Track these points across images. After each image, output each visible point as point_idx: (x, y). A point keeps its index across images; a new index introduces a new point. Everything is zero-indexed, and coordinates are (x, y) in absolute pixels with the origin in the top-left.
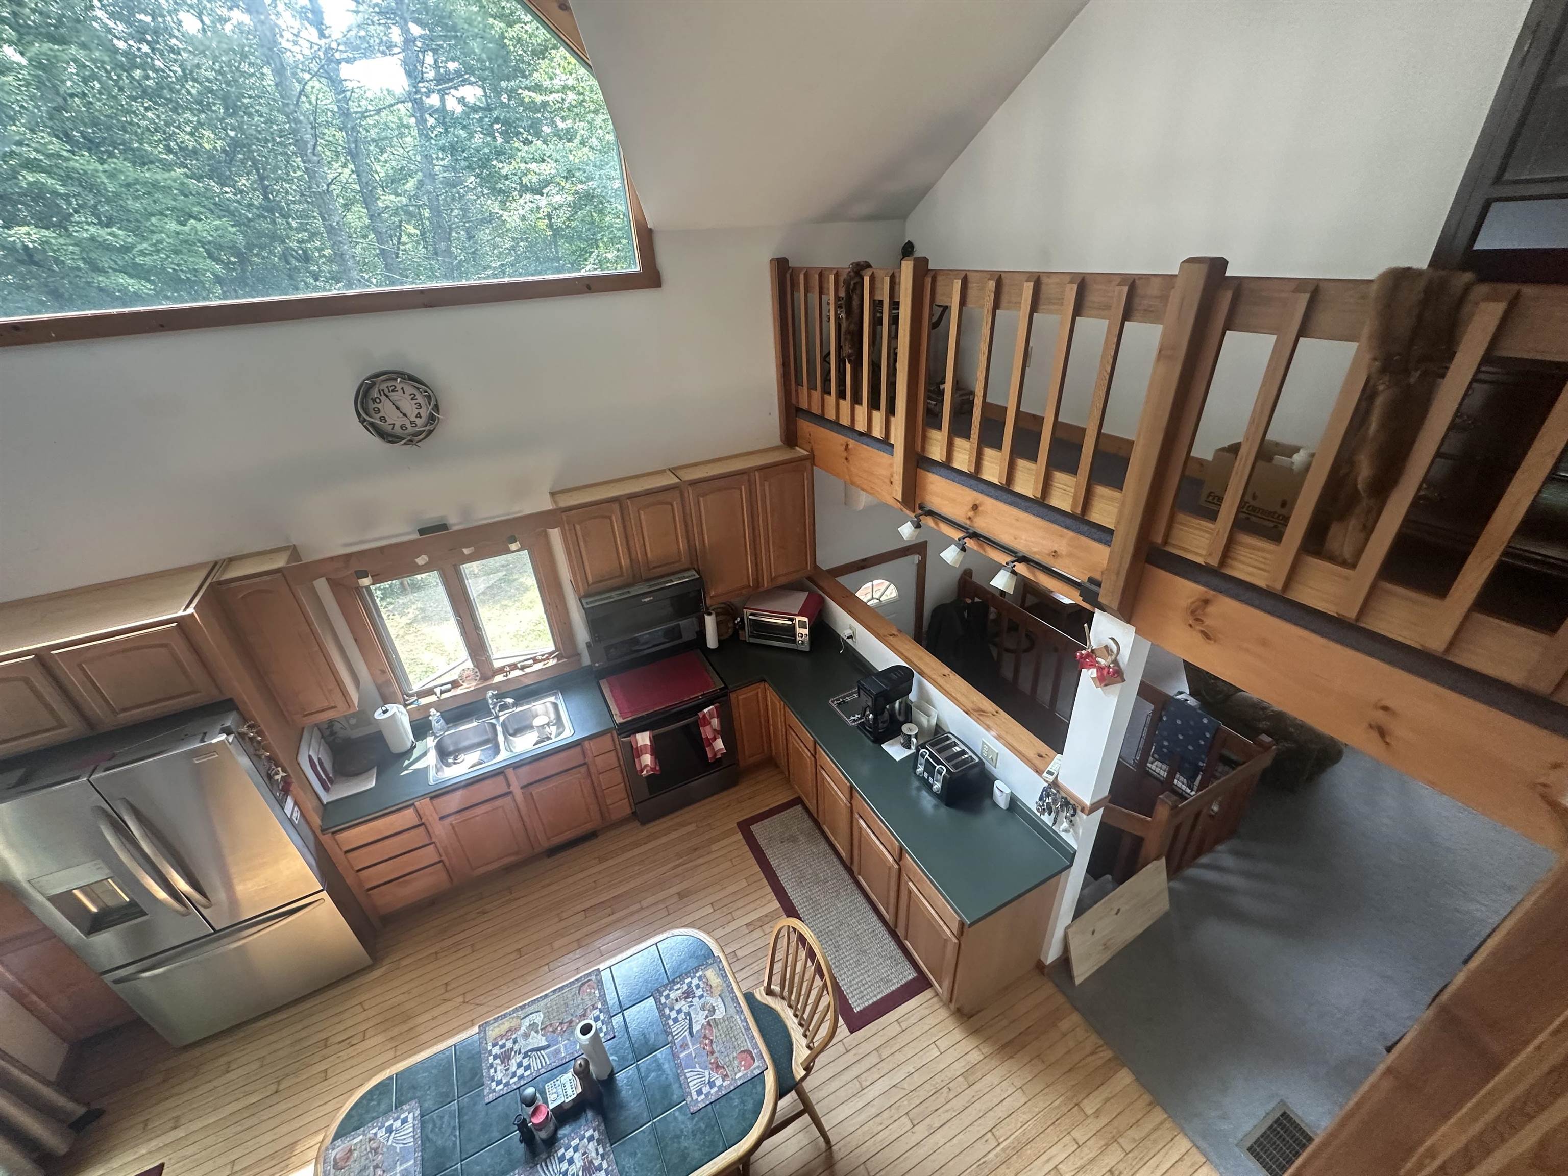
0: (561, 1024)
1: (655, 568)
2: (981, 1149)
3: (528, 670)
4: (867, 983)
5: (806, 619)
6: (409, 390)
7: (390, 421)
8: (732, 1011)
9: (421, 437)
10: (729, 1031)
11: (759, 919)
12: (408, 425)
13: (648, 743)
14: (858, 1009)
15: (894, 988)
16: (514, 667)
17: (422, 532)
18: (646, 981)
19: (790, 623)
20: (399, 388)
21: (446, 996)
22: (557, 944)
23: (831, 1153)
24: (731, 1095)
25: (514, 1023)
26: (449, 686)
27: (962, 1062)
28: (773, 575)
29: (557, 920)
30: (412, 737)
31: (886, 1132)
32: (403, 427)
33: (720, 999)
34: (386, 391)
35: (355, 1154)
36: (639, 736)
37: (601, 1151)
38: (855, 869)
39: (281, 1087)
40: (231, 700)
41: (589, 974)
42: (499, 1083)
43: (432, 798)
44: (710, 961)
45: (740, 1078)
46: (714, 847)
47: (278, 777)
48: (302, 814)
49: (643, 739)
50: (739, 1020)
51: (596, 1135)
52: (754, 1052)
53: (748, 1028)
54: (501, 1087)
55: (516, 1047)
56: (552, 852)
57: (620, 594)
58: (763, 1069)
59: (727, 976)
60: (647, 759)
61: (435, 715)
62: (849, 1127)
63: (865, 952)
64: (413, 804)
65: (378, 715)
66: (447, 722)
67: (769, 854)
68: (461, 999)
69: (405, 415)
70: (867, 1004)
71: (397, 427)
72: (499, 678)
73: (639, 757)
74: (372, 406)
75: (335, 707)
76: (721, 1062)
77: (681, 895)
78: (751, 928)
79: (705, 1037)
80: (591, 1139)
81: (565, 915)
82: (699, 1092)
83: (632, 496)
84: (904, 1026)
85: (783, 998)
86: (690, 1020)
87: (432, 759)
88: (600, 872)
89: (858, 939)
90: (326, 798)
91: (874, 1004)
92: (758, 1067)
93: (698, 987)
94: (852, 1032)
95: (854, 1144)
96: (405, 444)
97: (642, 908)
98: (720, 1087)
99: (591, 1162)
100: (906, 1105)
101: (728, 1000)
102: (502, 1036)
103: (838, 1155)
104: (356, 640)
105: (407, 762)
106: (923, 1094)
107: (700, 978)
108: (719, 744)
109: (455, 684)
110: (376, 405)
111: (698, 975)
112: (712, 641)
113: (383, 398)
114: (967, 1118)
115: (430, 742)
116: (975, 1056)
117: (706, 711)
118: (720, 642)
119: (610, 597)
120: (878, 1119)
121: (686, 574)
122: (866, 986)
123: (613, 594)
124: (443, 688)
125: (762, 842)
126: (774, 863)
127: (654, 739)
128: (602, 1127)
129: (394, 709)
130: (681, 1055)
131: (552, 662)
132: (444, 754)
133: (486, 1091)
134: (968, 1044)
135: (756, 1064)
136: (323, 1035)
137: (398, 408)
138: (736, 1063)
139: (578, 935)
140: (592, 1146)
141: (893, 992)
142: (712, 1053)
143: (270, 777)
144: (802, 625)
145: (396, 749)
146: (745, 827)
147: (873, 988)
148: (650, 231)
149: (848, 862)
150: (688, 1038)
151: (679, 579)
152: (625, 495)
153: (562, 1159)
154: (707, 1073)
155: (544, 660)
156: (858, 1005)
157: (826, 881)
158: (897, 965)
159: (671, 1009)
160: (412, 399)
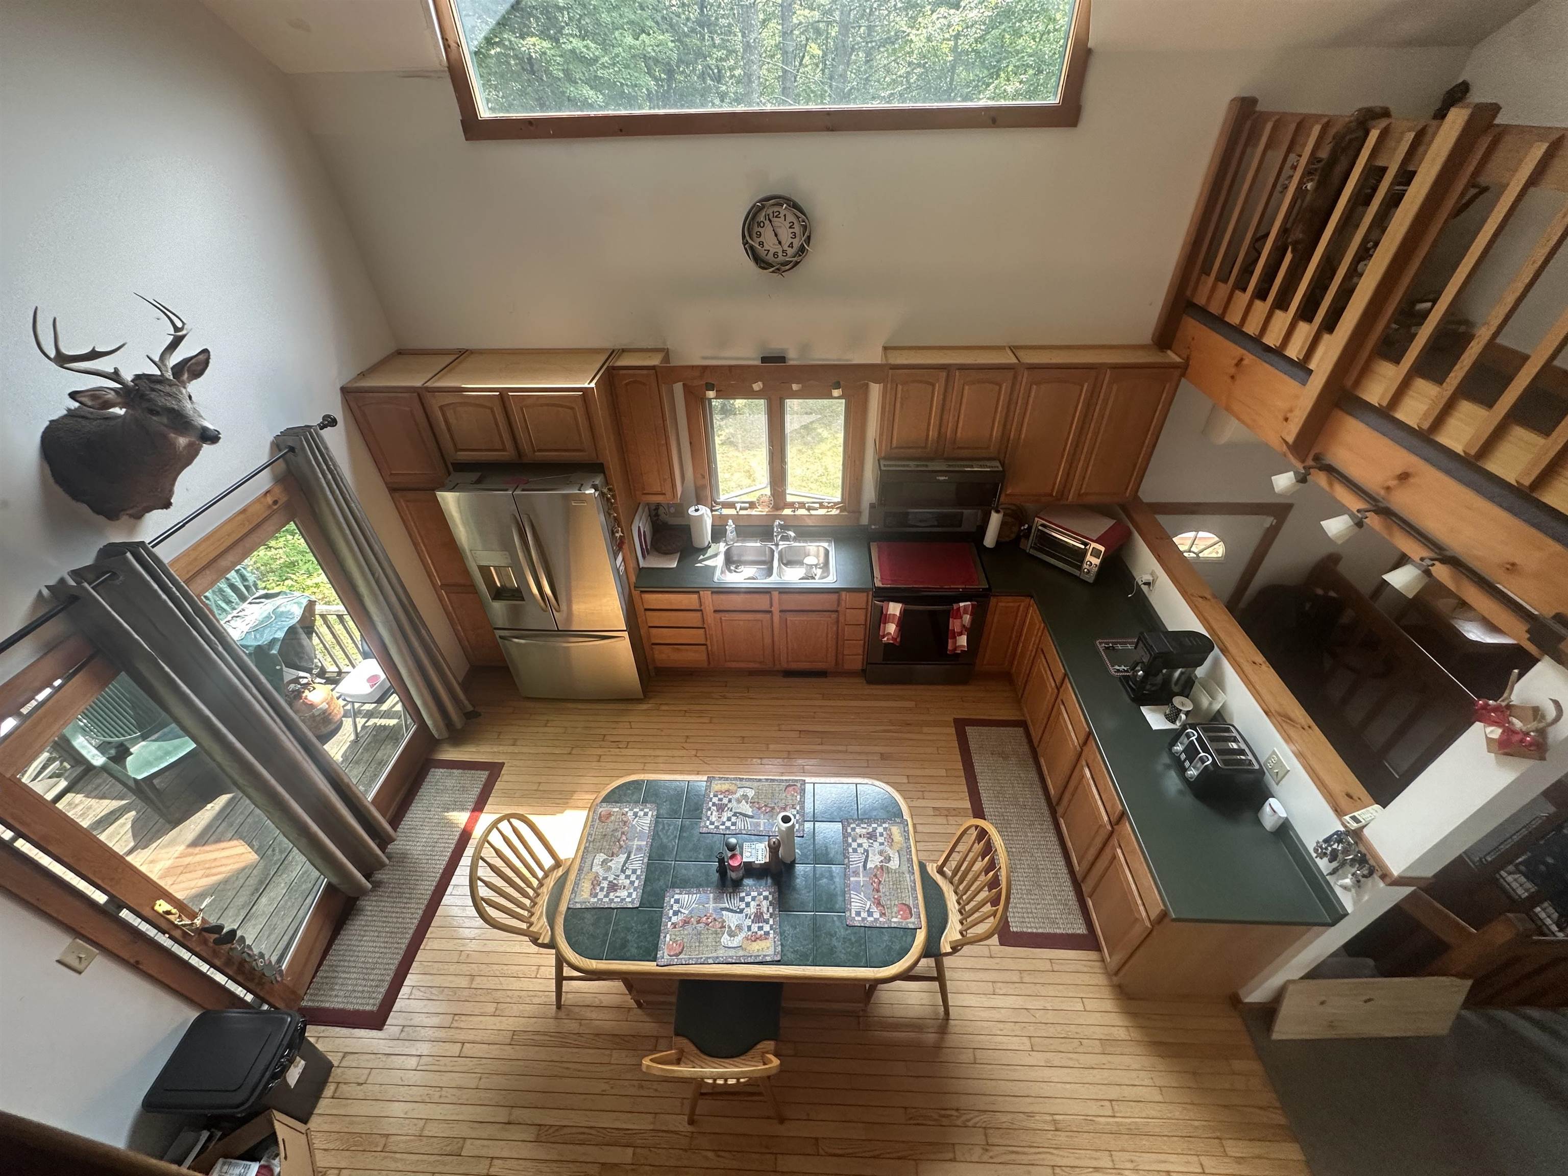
0: (766, 806)
1: (958, 448)
2: (1093, 1109)
3: (813, 512)
4: (1031, 913)
5: (1102, 549)
6: (791, 218)
7: (766, 247)
8: (905, 868)
9: (787, 267)
10: (898, 883)
11: (948, 809)
12: (780, 254)
13: (898, 613)
14: (1015, 929)
15: (1058, 931)
16: (802, 505)
17: (764, 360)
18: (840, 809)
19: (1083, 547)
20: (782, 215)
21: (685, 745)
22: (772, 747)
23: (947, 1024)
24: (884, 930)
25: (733, 788)
26: (747, 505)
27: (1106, 1030)
28: (1083, 491)
29: (777, 728)
30: (710, 539)
31: (1004, 1039)
32: (775, 255)
33: (897, 854)
34: (771, 215)
35: (613, 818)
36: (892, 604)
37: (771, 910)
38: (1060, 810)
39: (574, 752)
40: (602, 464)
41: (796, 781)
42: (712, 823)
43: (712, 593)
44: (898, 820)
45: (895, 922)
46: (925, 730)
47: (617, 535)
48: (625, 568)
49: (895, 609)
50: (908, 879)
51: (770, 897)
52: (914, 910)
53: (914, 889)
54: (713, 827)
55: (730, 805)
56: (789, 673)
57: (918, 466)
58: (917, 926)
59: (909, 839)
60: (892, 628)
61: (731, 526)
62: (969, 1014)
63: (1040, 886)
64: (698, 592)
65: (691, 511)
66: (738, 535)
67: (975, 758)
68: (694, 752)
69: (780, 243)
70: (1025, 930)
71: (771, 254)
72: (787, 512)
73: (885, 623)
74: (756, 229)
75: (664, 494)
76: (883, 902)
77: (883, 757)
78: (937, 813)
79: (875, 876)
80: (766, 898)
81: (783, 727)
82: (858, 914)
83: (962, 368)
84: (1056, 968)
85: (952, 883)
86: (867, 857)
87: (719, 561)
88: (821, 707)
89: (1037, 873)
90: (642, 564)
91: (1032, 933)
92: (913, 923)
93: (881, 835)
94: (1001, 944)
95: (970, 1030)
96: (773, 272)
97: (846, 752)
98: (876, 920)
99: (762, 913)
100: (1031, 1030)
101: (904, 859)
102: (722, 793)
103: (951, 1029)
104: (691, 443)
105: (702, 557)
106: (1051, 1031)
107: (885, 829)
108: (963, 641)
109: (752, 505)
110: (760, 229)
111: (884, 825)
112: (989, 540)
113: (767, 222)
114: (1090, 1076)
115: (722, 547)
116: (1121, 1033)
117: (962, 604)
118: (998, 543)
119: (908, 466)
120: (1001, 1026)
121: (988, 464)
122: (1030, 915)
123: (911, 463)
124: (743, 505)
125: (973, 746)
126: (978, 768)
127: (904, 613)
128: (776, 895)
129: (704, 510)
130: (852, 879)
131: (835, 512)
132: (730, 561)
133: (702, 824)
134: (1117, 1019)
135: (913, 920)
136: (604, 732)
137: (776, 235)
138: (895, 909)
139: (790, 748)
140: (765, 904)
141: (1055, 935)
142: (878, 891)
143: (613, 533)
144: (1096, 553)
145: (697, 544)
146: (961, 726)
147: (1036, 920)
148: (1089, 52)
149: (1054, 801)
150: (861, 869)
151: (981, 466)
152: (956, 364)
153: (742, 899)
154: (869, 903)
155: (828, 507)
156: (1016, 927)
157: (1024, 807)
158: (1069, 914)
159: (854, 840)
160: (790, 227)
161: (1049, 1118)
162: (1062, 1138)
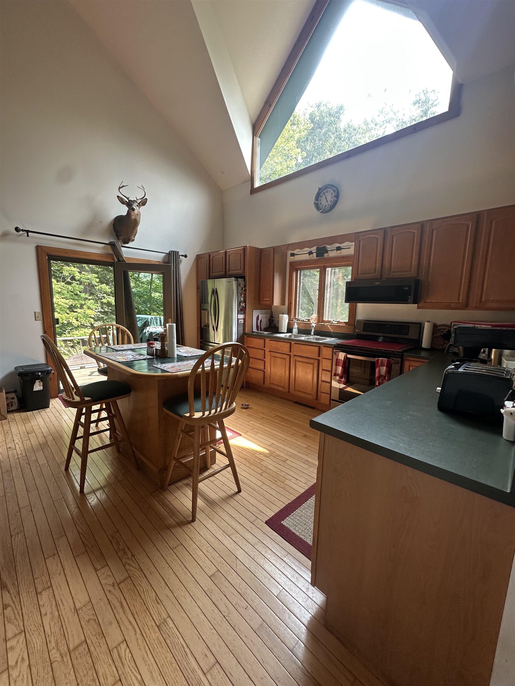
1: (393, 272)
6: (332, 191)
9: (329, 210)
12: (327, 205)
13: (343, 360)
14: (285, 524)
20: (329, 191)
34: (325, 192)
36: (341, 354)
40: (245, 277)
43: (270, 340)
47: (242, 304)
48: (244, 323)
56: (296, 402)
60: (340, 369)
61: (295, 325)
64: (265, 339)
65: (280, 316)
69: (327, 201)
70: (291, 529)
71: (324, 206)
72: (322, 323)
94: (266, 523)
96: (325, 213)
100: (224, 568)
104: (289, 288)
110: (321, 198)
112: (426, 344)
113: (324, 195)
118: (431, 344)
127: (346, 359)
129: (286, 316)
148: (461, 85)
155: (341, 323)
160: (331, 195)
161: (165, 616)
162: (154, 635)
